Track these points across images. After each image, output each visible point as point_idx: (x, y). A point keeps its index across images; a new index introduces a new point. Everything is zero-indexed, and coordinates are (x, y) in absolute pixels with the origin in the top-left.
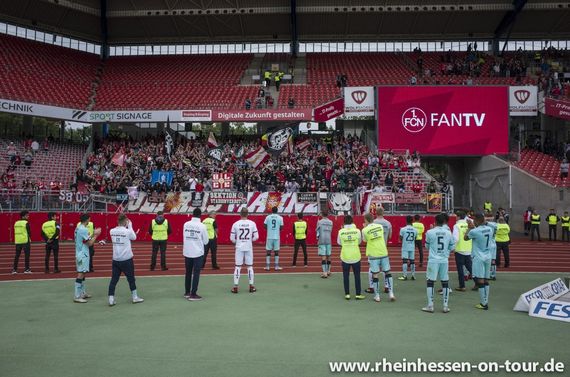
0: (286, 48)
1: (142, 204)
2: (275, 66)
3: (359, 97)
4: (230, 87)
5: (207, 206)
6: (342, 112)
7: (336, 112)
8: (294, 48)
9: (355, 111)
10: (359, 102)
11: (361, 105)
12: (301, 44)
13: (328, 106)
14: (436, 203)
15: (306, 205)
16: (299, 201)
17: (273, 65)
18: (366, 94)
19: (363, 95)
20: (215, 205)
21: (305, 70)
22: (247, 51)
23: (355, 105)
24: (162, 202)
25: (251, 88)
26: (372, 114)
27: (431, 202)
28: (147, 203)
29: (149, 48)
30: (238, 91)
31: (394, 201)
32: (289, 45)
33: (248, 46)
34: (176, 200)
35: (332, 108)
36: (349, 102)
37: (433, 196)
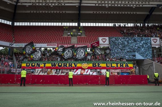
0: (76, 24)
1: (40, 73)
2: (74, 30)
3: (104, 40)
4: (60, 37)
5: (61, 73)
6: (99, 45)
7: (97, 45)
8: (79, 25)
9: (103, 45)
10: (104, 42)
11: (104, 43)
12: (81, 23)
13: (95, 43)
14: (133, 72)
15: (93, 73)
16: (91, 71)
17: (73, 30)
18: (106, 39)
19: (105, 40)
20: (64, 73)
21: (84, 32)
22: (63, 25)
23: (103, 43)
24: (46, 72)
25: (67, 37)
26: (108, 46)
27: (132, 72)
28: (41, 73)
29: (29, 23)
30: (63, 38)
31: (120, 72)
32: (77, 23)
33: (63, 23)
34: (51, 72)
35: (96, 44)
36: (101, 42)
37: (132, 70)
